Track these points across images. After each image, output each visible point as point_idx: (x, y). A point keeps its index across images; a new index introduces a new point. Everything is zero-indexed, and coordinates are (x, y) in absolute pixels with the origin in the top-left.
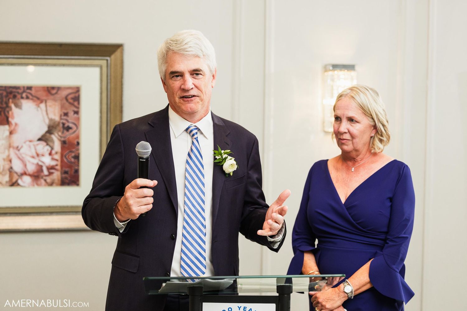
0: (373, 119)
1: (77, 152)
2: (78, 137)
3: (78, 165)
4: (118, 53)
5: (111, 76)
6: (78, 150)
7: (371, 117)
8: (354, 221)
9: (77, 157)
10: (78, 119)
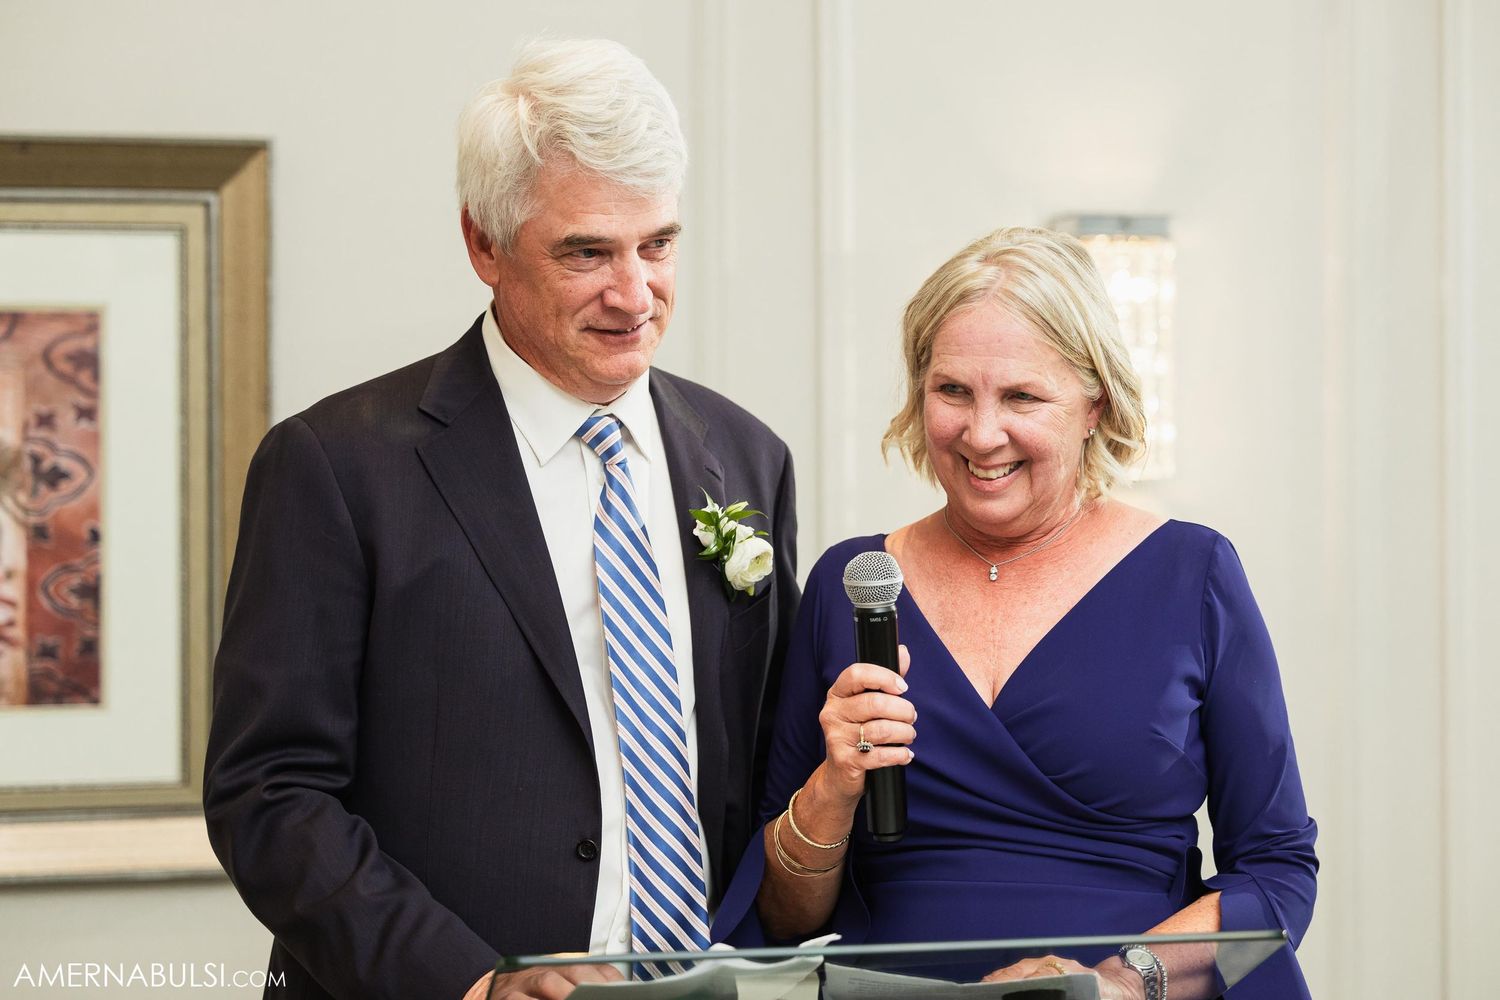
0: (1094, 372)
1: (92, 568)
2: (94, 511)
3: (96, 623)
4: (249, 175)
5: (221, 266)
6: (95, 561)
7: (1090, 367)
8: (1046, 774)
9: (92, 592)
10: (95, 439)
